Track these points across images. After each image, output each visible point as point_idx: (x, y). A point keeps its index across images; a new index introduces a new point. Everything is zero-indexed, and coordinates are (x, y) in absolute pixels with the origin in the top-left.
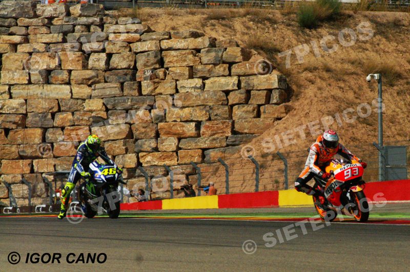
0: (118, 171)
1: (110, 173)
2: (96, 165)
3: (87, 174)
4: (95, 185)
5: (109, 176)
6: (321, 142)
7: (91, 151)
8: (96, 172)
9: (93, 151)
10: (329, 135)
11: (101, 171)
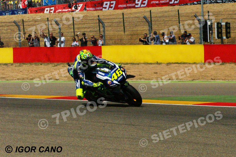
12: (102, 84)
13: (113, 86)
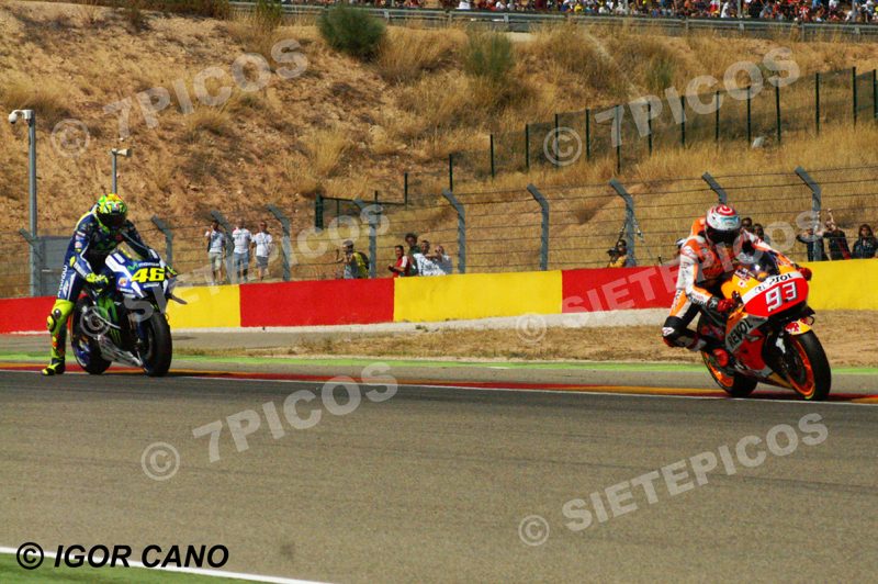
0: (168, 275)
2: (122, 260)
3: (100, 278)
4: (118, 304)
5: (149, 285)
6: (701, 234)
7: (105, 228)
8: (119, 275)
9: (110, 228)
10: (720, 216)
11: (133, 272)
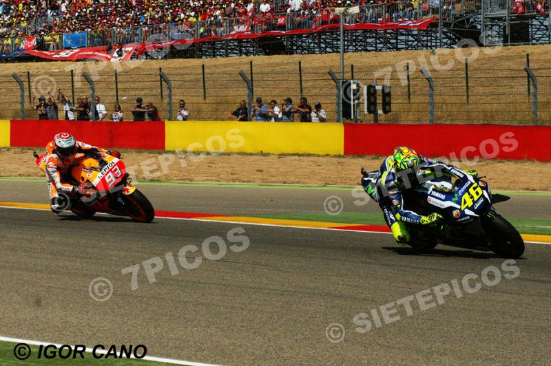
1: (476, 198)
12: (441, 216)
13: (466, 220)
